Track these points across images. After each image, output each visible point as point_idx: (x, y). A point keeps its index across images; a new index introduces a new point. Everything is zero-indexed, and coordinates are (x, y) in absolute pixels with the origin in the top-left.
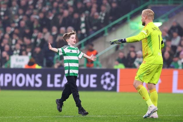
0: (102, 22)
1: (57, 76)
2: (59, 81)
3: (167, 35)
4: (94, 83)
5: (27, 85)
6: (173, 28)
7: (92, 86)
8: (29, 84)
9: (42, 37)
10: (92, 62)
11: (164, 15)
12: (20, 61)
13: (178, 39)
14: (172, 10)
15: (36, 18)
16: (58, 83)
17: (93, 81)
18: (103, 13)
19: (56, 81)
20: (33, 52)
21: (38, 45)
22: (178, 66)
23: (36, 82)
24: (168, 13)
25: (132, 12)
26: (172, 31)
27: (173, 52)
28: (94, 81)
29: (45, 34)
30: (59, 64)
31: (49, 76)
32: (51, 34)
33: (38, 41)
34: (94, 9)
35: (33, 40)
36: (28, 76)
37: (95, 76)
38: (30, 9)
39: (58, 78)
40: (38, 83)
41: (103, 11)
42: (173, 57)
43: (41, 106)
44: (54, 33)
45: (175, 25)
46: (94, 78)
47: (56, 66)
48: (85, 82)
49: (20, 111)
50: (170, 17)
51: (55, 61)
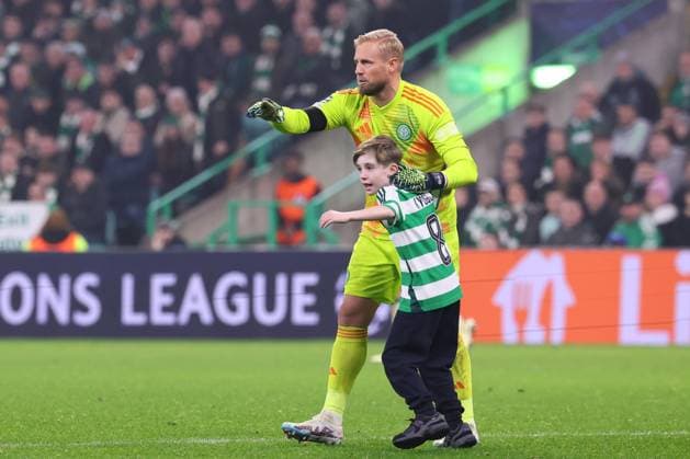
0: (335, 66)
1: (160, 281)
2: (168, 300)
3: (596, 115)
4: (308, 309)
5: (42, 317)
6: (618, 89)
7: (301, 318)
8: (51, 313)
9: (97, 128)
10: (298, 224)
11: (581, 39)
12: (12, 222)
13: (641, 128)
14: (616, 17)
15: (73, 54)
16: (165, 309)
17: (302, 300)
18: (335, 29)
19: (159, 299)
20: (64, 188)
21: (81, 159)
22: (641, 238)
23: (76, 306)
24: (599, 28)
25: (454, 27)
26: (614, 99)
27: (618, 183)
28: (310, 299)
29: (109, 114)
30: (167, 235)
31: (128, 284)
32: (133, 117)
33: (83, 141)
34: (302, 17)
35: (63, 142)
36: (44, 282)
37: (311, 279)
38: (48, 16)
39: (166, 290)
40: (84, 309)
41: (335, 25)
42: (622, 204)
43: (100, 400)
44: (146, 111)
45: (626, 74)
46: (308, 289)
47: (157, 242)
48: (270, 306)
49: (18, 423)
50: (605, 42)
51: (151, 223)
